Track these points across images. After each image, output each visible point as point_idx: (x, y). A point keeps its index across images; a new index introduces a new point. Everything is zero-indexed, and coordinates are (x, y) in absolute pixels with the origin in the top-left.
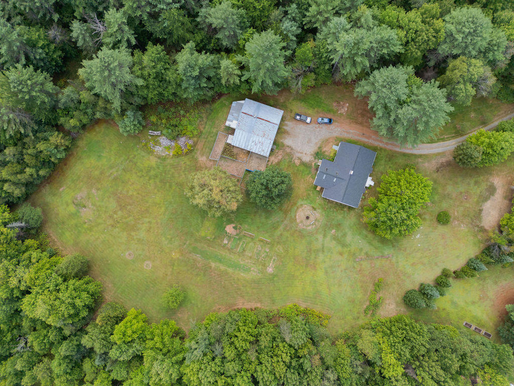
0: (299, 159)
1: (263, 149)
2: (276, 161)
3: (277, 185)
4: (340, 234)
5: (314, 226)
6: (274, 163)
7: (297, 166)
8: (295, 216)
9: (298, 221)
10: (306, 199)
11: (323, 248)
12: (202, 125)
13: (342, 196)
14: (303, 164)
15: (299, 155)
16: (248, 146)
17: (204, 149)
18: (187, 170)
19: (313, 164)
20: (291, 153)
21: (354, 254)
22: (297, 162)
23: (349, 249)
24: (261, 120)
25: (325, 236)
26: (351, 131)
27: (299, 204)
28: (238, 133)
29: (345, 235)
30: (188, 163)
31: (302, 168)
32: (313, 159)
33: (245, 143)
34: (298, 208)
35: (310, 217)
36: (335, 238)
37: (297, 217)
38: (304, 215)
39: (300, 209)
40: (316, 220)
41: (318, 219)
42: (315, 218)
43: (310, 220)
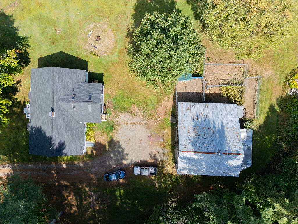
0: (134, 115)
1: (189, 111)
2: (163, 103)
3: (158, 44)
4: (50, 30)
5: (86, 31)
6: (166, 99)
7: (135, 103)
8: (115, 35)
9: (110, 31)
10: (108, 63)
11: (66, 5)
12: (284, 120)
13: (55, 77)
14: (126, 109)
15: (135, 119)
16: (213, 109)
17: (270, 88)
18: (286, 51)
19: (113, 113)
20: (148, 119)
21: (22, 10)
22: (135, 109)
23: (32, 15)
24: (209, 151)
25: (68, 22)
26: (76, 172)
27: (116, 53)
28: (234, 122)
29: (43, 31)
30: (286, 61)
31: (127, 103)
32: (115, 120)
33: (217, 112)
34: (115, 48)
35: (95, 41)
36: (54, 23)
37: (112, 36)
38: (104, 41)
39: (111, 47)
40: (86, 39)
41: (84, 41)
42: (89, 41)
43: (95, 37)
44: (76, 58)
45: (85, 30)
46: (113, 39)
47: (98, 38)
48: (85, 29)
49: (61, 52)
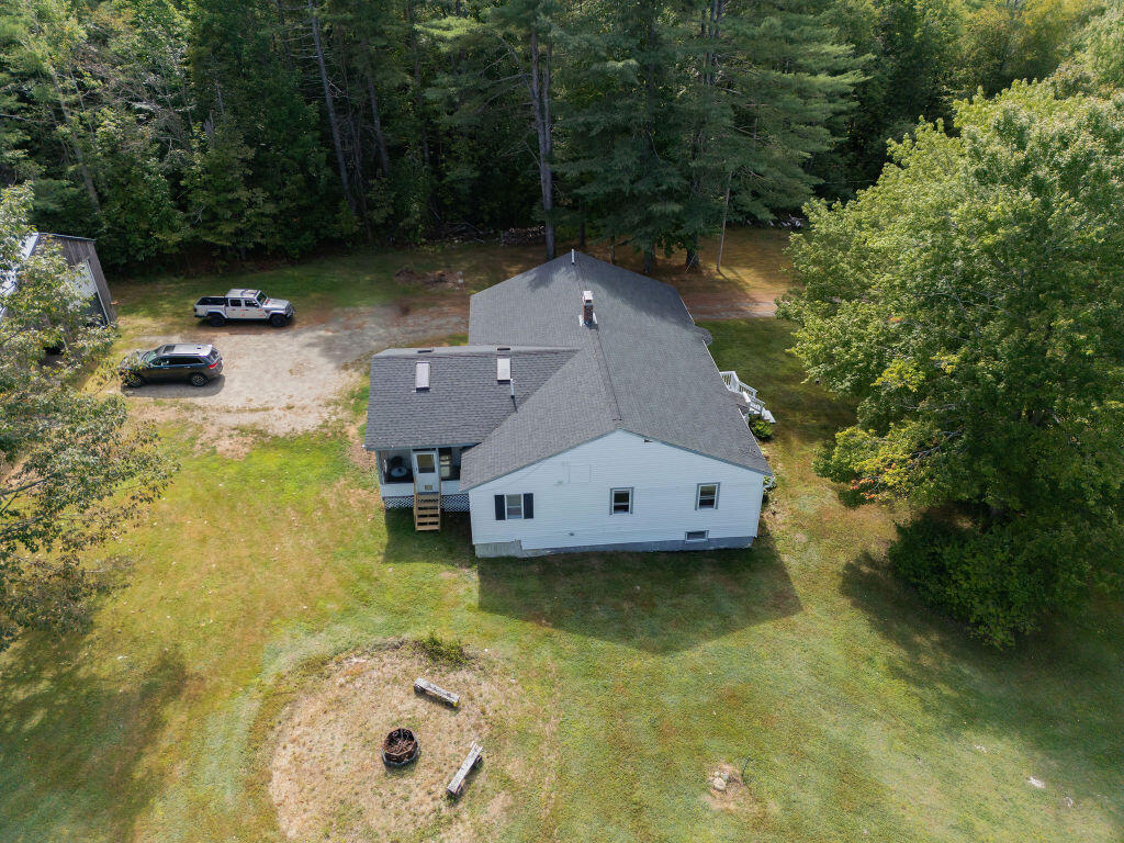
10: (348, 610)
38: (357, 744)
39: (309, 708)
40: (497, 736)
41: (511, 723)
42: (477, 727)
43: (429, 766)
44: (558, 625)
45: (510, 801)
46: (282, 760)
47: (400, 753)
48: (507, 810)
49: (665, 650)
